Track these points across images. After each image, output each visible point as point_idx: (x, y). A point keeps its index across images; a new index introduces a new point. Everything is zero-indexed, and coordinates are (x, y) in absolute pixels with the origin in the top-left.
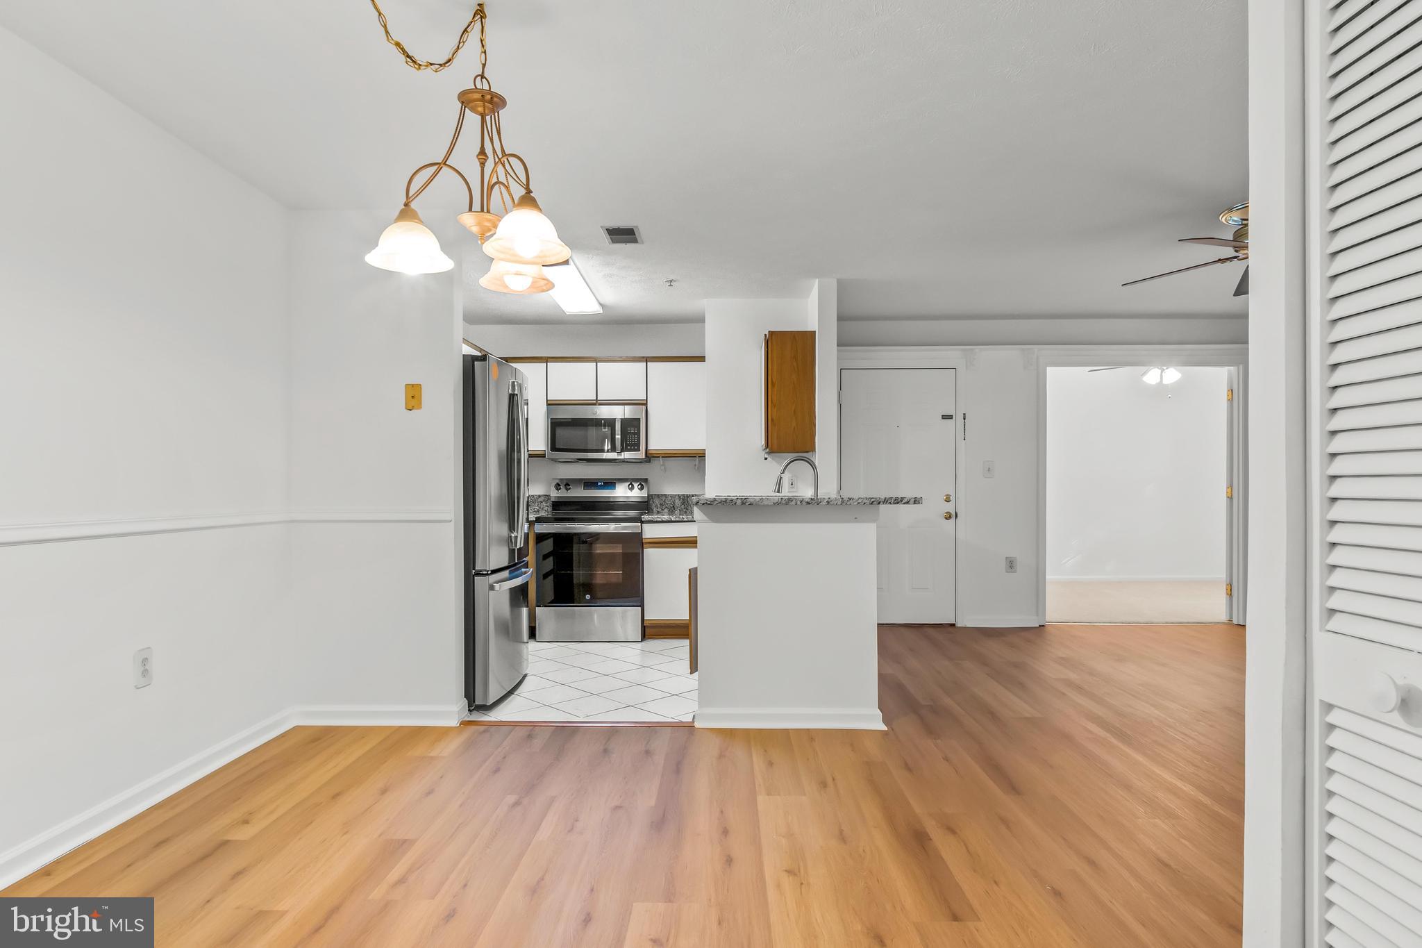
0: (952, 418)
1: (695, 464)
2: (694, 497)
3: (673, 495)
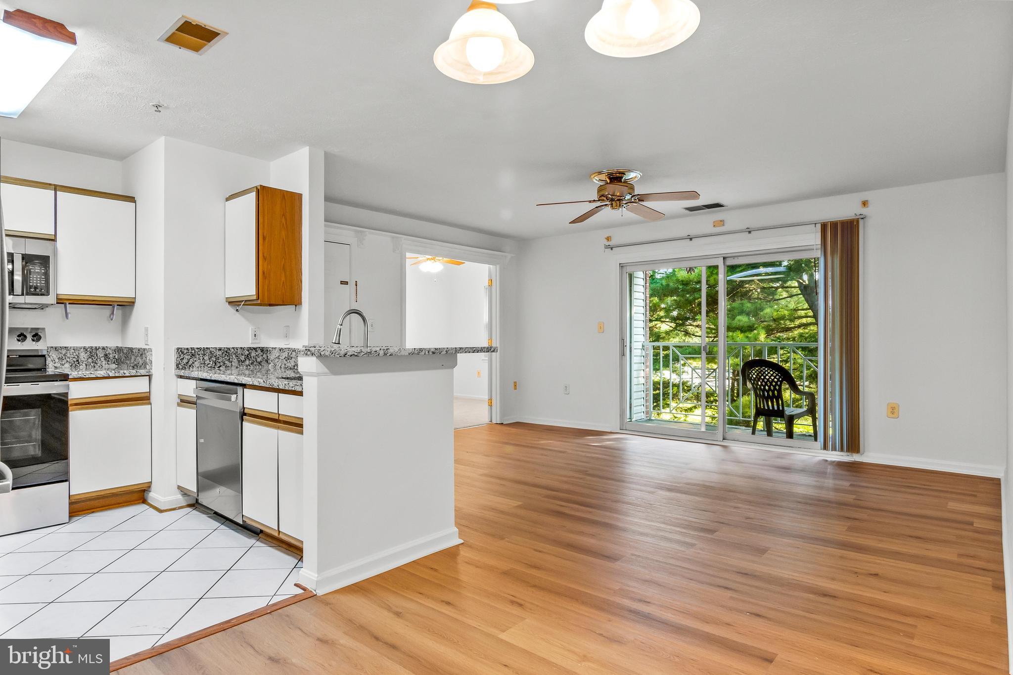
0: (347, 284)
1: (113, 313)
2: (104, 349)
3: (77, 347)
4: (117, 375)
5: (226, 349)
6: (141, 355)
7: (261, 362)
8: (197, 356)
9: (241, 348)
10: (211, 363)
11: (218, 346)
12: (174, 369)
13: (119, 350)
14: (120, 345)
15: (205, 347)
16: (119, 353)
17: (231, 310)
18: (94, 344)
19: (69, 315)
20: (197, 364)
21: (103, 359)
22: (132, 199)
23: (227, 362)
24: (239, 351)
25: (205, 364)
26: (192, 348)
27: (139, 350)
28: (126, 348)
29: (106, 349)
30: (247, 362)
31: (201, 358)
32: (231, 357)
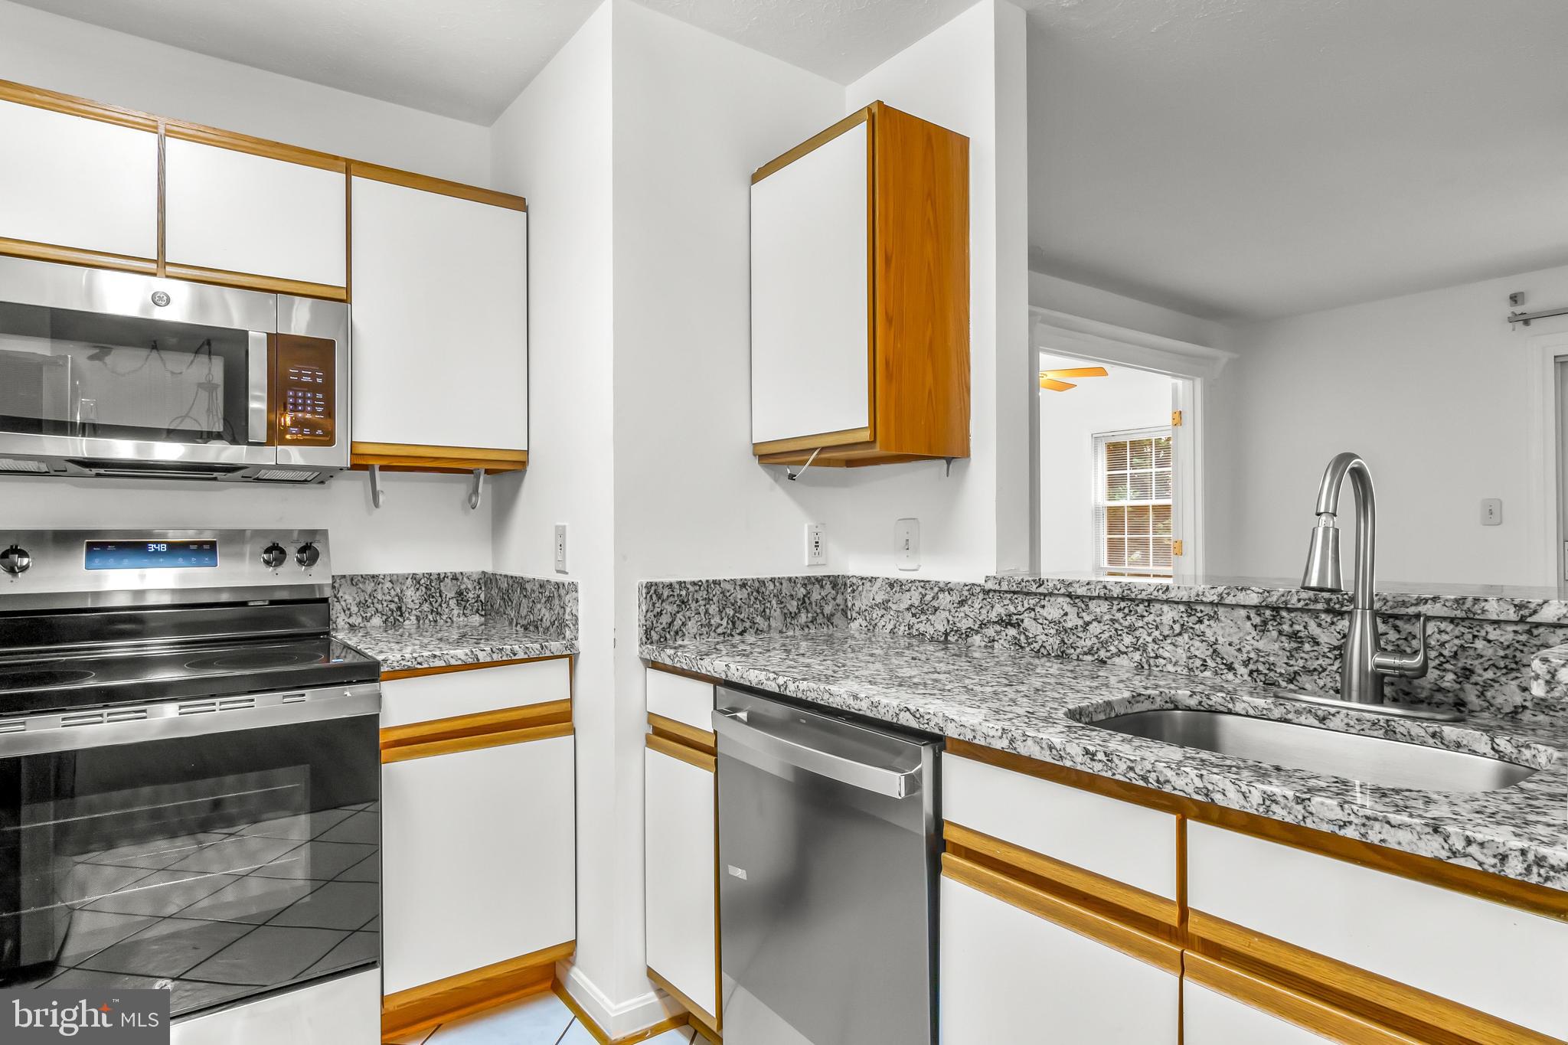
1: (476, 491)
2: (457, 579)
3: (397, 575)
4: (496, 657)
5: (757, 584)
6: (549, 599)
7: (832, 615)
8: (693, 605)
9: (790, 579)
10: (724, 623)
11: (738, 576)
12: (638, 643)
13: (487, 580)
14: (489, 569)
15: (711, 578)
16: (488, 589)
17: (762, 476)
18: (436, 568)
19: (381, 498)
20: (692, 627)
21: (452, 603)
22: (518, 203)
23: (758, 619)
24: (786, 589)
25: (709, 625)
26: (680, 583)
27: (541, 586)
28: (506, 576)
29: (460, 578)
30: (803, 618)
31: (702, 610)
32: (768, 605)
